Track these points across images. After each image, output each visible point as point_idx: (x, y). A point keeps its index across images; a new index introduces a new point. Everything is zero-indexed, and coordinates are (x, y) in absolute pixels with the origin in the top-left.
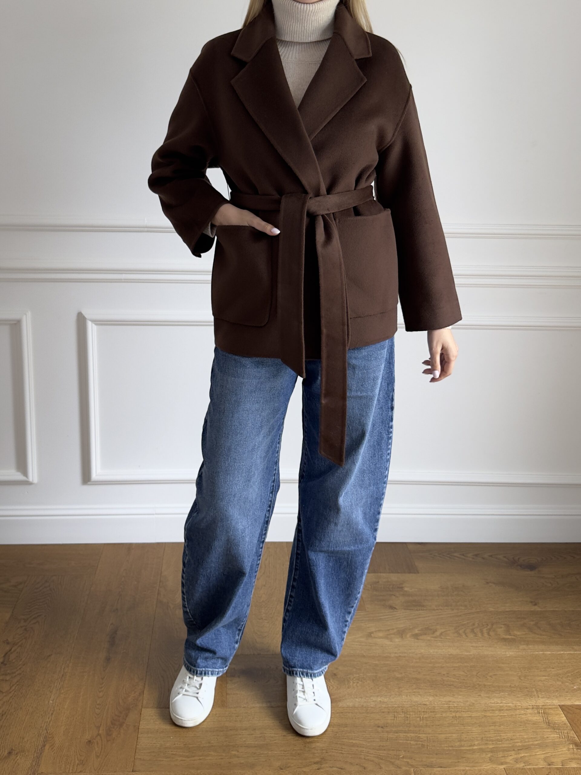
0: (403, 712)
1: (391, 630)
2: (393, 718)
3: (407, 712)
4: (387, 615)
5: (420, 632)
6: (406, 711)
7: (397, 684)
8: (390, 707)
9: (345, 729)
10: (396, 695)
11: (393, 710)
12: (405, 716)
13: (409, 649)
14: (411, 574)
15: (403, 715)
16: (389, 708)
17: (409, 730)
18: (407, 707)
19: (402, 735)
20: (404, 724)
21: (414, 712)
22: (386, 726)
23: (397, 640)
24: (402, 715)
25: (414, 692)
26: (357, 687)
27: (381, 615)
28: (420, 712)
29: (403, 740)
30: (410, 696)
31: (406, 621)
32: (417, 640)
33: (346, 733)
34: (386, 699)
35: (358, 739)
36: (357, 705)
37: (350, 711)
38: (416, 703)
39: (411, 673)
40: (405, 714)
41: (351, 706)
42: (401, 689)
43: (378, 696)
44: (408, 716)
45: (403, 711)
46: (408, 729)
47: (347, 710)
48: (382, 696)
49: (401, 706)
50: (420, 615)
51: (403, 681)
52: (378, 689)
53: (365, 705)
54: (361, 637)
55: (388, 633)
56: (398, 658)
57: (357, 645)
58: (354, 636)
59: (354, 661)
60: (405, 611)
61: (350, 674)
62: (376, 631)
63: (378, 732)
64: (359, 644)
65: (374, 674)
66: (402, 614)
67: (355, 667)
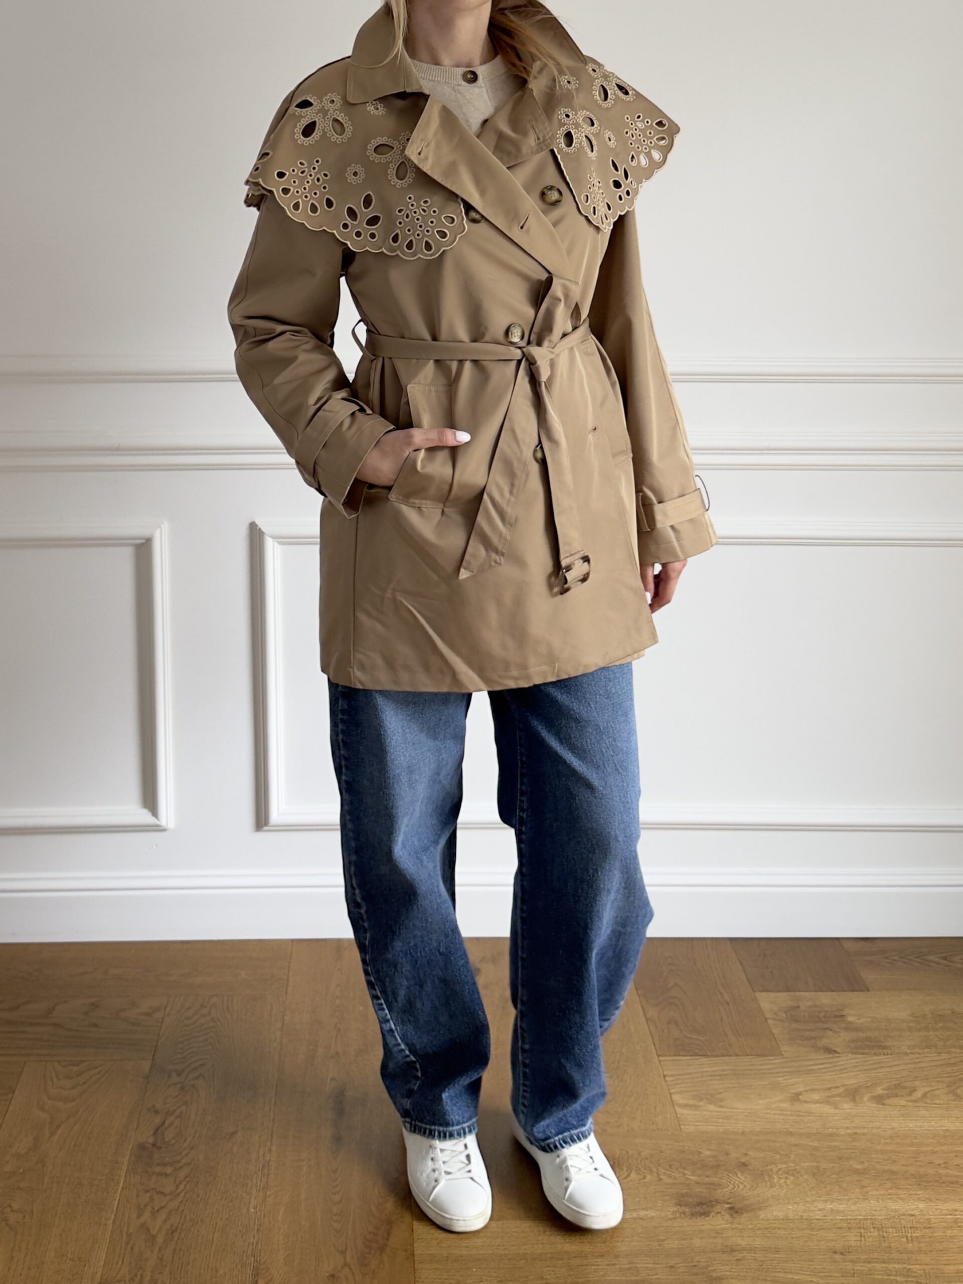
0: (874, 1228)
1: (832, 1089)
2: (859, 1238)
3: (882, 1227)
4: (822, 1064)
5: (886, 1092)
6: (880, 1226)
7: (857, 1181)
8: (850, 1219)
9: (777, 1256)
10: (858, 1198)
11: (857, 1224)
12: (879, 1235)
13: (870, 1122)
14: (855, 993)
15: (876, 1234)
16: (849, 1221)
17: (890, 1257)
18: (881, 1219)
19: (878, 1266)
20: (879, 1248)
21: (895, 1228)
22: (849, 1252)
23: (846, 1106)
24: (873, 1233)
25: (890, 1194)
26: (787, 1185)
27: (812, 1062)
28: (905, 1227)
29: (882, 1275)
30: (882, 1200)
31: (859, 1073)
32: (882, 1106)
33: (778, 1263)
34: (841, 1206)
35: (802, 1272)
36: (791, 1216)
37: (781, 1226)
38: (897, 1213)
39: (880, 1162)
40: (878, 1230)
41: (781, 1218)
42: (865, 1189)
43: (826, 1201)
44: (885, 1234)
45: (875, 1226)
46: (888, 1256)
47: (775, 1223)
48: (833, 1201)
49: (869, 1217)
50: (882, 1062)
51: (867, 1176)
52: (824, 1190)
53: (805, 1215)
54: (781, 1101)
55: (829, 1094)
56: (855, 1136)
57: (775, 1114)
58: (768, 1100)
59: (774, 1142)
60: (854, 1056)
61: (772, 1164)
62: (806, 1091)
63: (835, 1261)
64: (780, 1112)
65: (814, 1164)
66: (850, 1061)
67: (778, 1152)
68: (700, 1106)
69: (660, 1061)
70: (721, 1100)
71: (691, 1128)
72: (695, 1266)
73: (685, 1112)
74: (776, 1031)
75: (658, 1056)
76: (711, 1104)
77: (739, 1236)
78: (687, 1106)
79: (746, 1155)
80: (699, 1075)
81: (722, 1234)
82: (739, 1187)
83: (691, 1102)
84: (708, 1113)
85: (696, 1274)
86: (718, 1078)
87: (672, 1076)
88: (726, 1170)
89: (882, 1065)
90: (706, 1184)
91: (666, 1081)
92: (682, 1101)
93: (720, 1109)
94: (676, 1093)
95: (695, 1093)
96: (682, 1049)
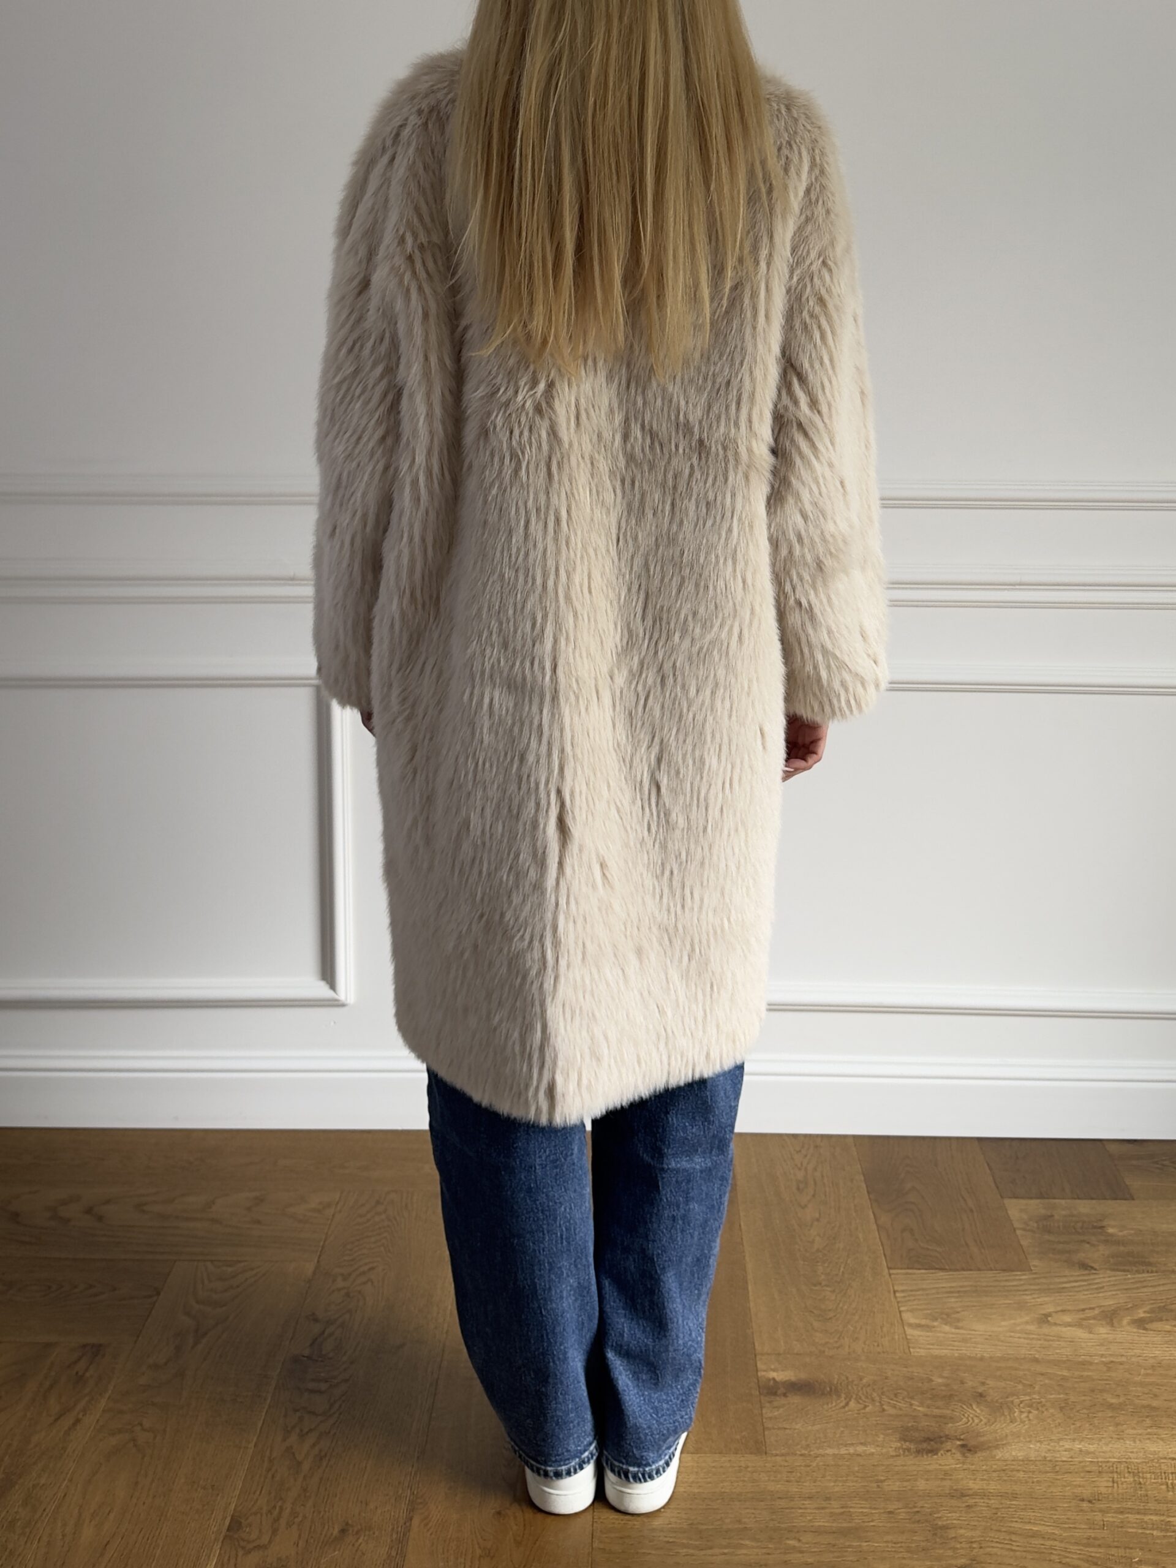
0: (1129, 1472)
1: (1086, 1311)
2: (1111, 1484)
3: (1139, 1472)
4: (1076, 1282)
5: (1149, 1315)
6: (1136, 1471)
7: (1112, 1417)
8: (1101, 1462)
9: (1014, 1502)
10: (1112, 1438)
11: (1109, 1467)
12: (1135, 1481)
13: (1129, 1349)
14: (1121, 1202)
15: (1132, 1480)
16: (1100, 1464)
17: (1147, 1508)
18: (1138, 1463)
19: (1132, 1518)
20: (1134, 1496)
21: (1154, 1473)
22: (1099, 1500)
23: (1102, 1330)
24: (1128, 1478)
25: (1149, 1434)
26: (1030, 1420)
27: (1064, 1280)
28: (1165, 1473)
29: (1137, 1528)
30: (1140, 1440)
31: (1117, 1293)
32: (1144, 1331)
33: (1015, 1511)
34: (1091, 1446)
35: (1042, 1523)
36: (1033, 1456)
37: (1019, 1468)
38: (1156, 1456)
39: (1138, 1396)
40: (1134, 1477)
41: (1020, 1458)
42: (1120, 1427)
43: (1074, 1440)
44: (1141, 1480)
45: (1130, 1470)
46: (1144, 1506)
47: (1013, 1465)
48: (1083, 1440)
49: (1124, 1460)
50: (1145, 1281)
51: (1123, 1412)
52: (1072, 1427)
53: (1049, 1456)
54: (1027, 1323)
55: (1082, 1316)
56: (1109, 1366)
57: (1019, 1338)
58: (1012, 1321)
59: (1016, 1369)
60: (1113, 1273)
61: (1013, 1394)
62: (1056, 1312)
63: (1082, 1511)
64: (1025, 1336)
65: (1062, 1396)
66: (1108, 1279)
67: (1020, 1382)
68: (934, 1327)
69: (890, 1275)
70: (958, 1320)
71: (922, 1352)
72: (918, 1512)
73: (916, 1332)
74: (1024, 1243)
75: (889, 1268)
76: (946, 1324)
77: (971, 1479)
78: (919, 1326)
79: (983, 1384)
80: (934, 1291)
81: (951, 1475)
82: (973, 1421)
83: (923, 1322)
84: (943, 1335)
85: (918, 1522)
86: (957, 1295)
87: (903, 1291)
88: (960, 1401)
89: (1145, 1284)
90: (935, 1417)
91: (896, 1297)
92: (912, 1321)
93: (957, 1331)
94: (908, 1311)
95: (929, 1312)
96: (918, 1260)
